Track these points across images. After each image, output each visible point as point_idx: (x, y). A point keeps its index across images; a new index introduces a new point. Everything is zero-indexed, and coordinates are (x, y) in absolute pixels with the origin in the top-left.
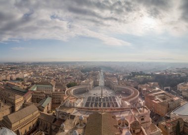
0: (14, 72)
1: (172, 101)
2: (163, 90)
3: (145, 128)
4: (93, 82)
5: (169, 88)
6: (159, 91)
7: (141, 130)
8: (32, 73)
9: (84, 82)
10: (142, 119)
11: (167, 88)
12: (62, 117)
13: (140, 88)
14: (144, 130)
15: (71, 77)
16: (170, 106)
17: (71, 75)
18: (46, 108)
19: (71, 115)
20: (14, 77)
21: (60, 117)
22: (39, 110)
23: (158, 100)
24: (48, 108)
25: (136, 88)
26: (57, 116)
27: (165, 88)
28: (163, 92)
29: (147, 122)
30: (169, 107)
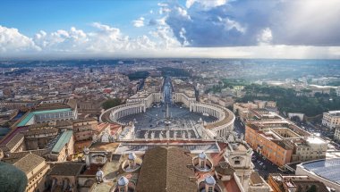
1: (305, 143)
2: (286, 117)
3: (240, 177)
4: (151, 96)
5: (301, 116)
6: (276, 118)
7: (233, 178)
10: (237, 162)
11: (295, 115)
12: (97, 160)
13: (237, 110)
14: (238, 179)
16: (297, 152)
18: (63, 153)
19: (114, 155)
21: (94, 161)
22: (47, 159)
23: (272, 136)
24: (66, 151)
25: (231, 108)
26: (88, 161)
27: (291, 115)
28: (286, 122)
29: (245, 168)
30: (294, 153)
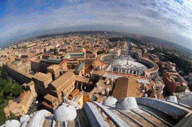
0: (47, 44)
1: (182, 85)
2: (178, 72)
4: (120, 50)
5: (182, 72)
6: (175, 72)
8: (63, 43)
9: (112, 50)
10: (157, 90)
15: (100, 45)
17: (100, 43)
18: (81, 72)
19: (103, 77)
20: (48, 49)
24: (82, 72)
27: (180, 71)
28: (178, 74)
